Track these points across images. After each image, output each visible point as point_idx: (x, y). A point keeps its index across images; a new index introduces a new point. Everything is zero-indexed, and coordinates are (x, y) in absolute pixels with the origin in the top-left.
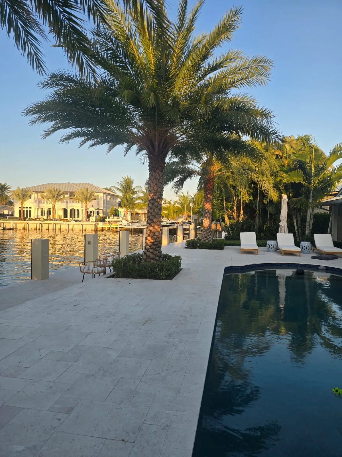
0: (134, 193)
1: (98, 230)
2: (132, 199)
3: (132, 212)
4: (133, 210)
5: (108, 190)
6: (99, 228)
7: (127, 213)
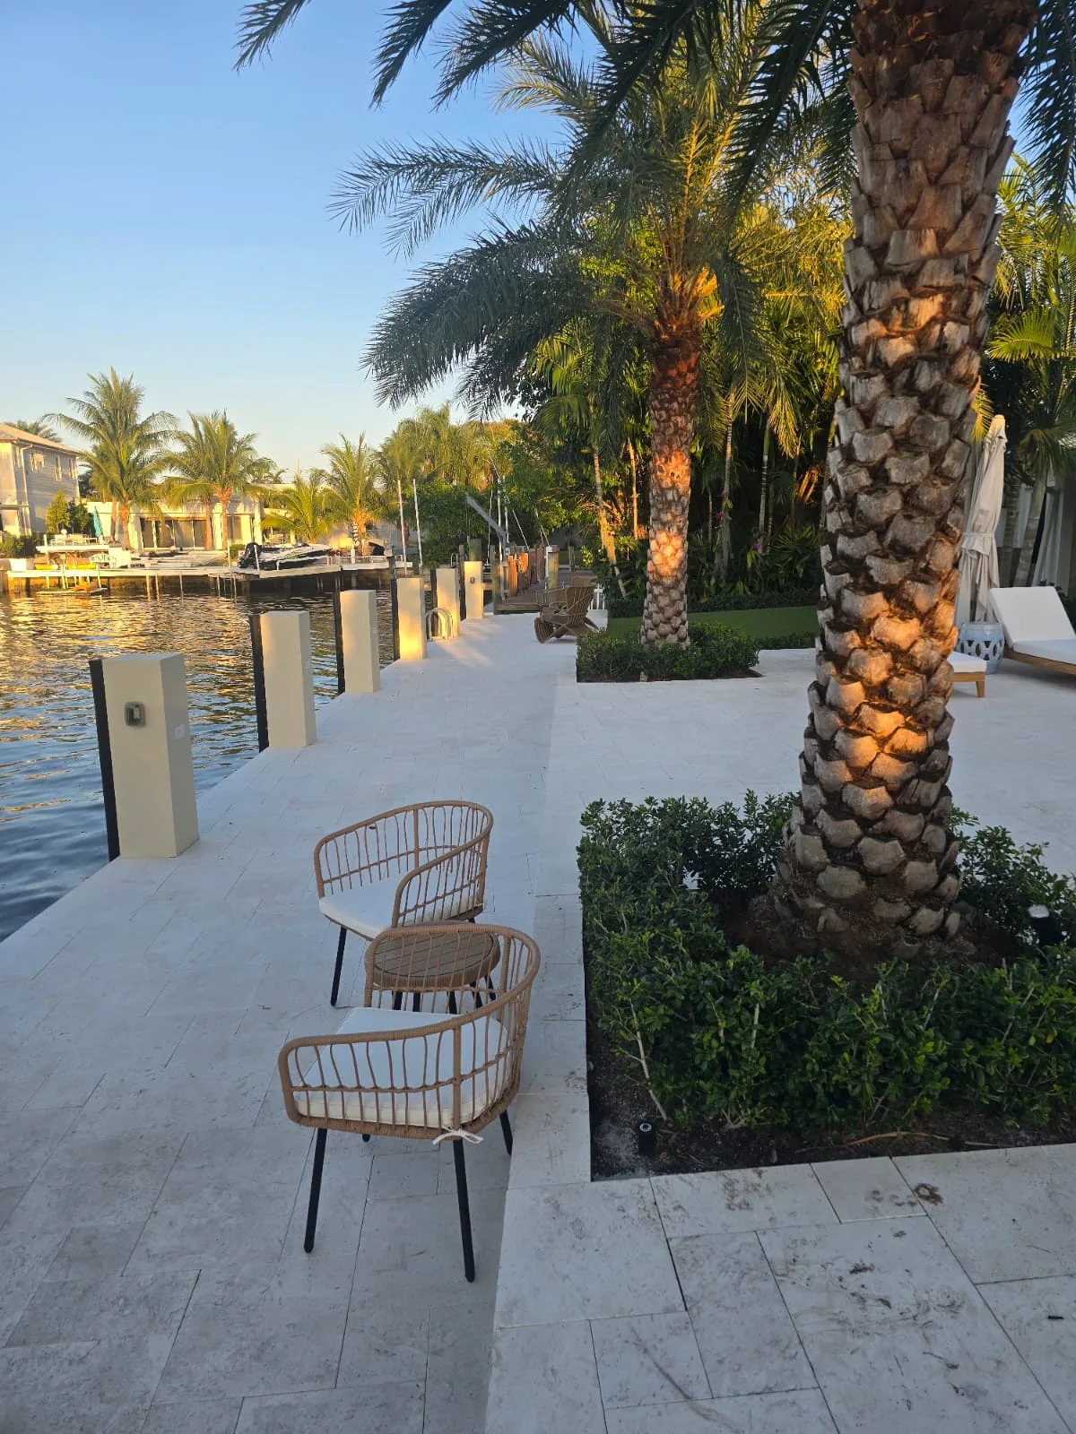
0: (147, 439)
1: (11, 587)
2: (136, 466)
3: (146, 516)
4: (151, 508)
5: (26, 430)
6: (16, 582)
7: (125, 520)
